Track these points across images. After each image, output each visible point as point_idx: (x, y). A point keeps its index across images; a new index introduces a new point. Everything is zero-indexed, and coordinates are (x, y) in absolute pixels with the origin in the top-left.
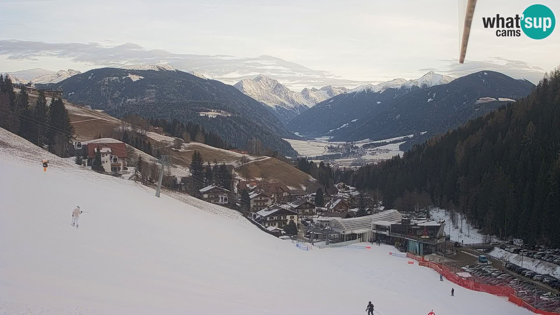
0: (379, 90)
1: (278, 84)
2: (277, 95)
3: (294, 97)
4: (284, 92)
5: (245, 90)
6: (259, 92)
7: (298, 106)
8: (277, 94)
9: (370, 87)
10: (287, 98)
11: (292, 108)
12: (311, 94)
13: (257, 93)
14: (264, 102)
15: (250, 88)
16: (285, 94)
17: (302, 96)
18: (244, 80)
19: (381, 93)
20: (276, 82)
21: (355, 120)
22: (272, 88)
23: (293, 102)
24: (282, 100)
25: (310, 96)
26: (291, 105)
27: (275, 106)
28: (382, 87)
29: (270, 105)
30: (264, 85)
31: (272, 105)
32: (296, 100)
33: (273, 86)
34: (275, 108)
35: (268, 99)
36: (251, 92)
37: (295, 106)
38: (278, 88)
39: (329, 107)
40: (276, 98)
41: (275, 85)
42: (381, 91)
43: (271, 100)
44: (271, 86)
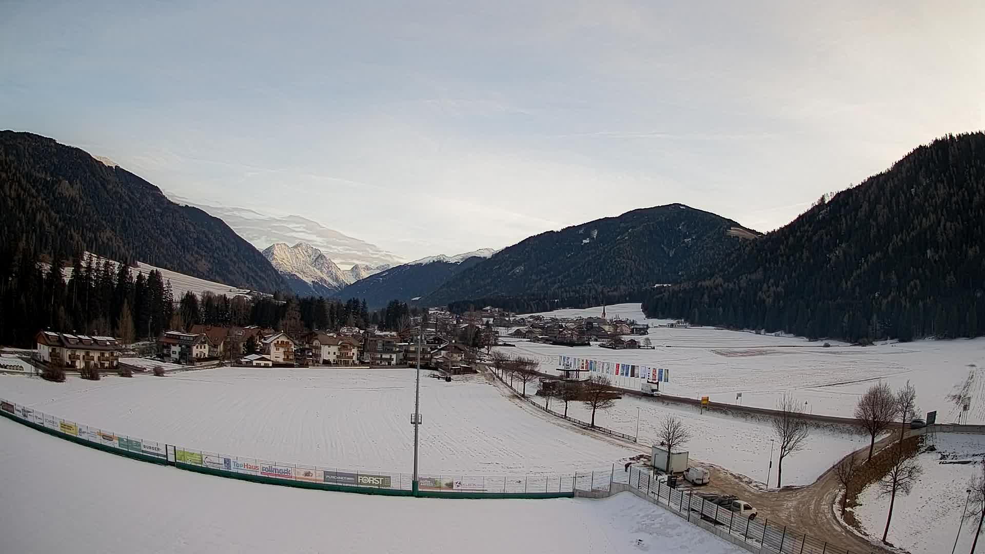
0: (457, 261)
1: (320, 255)
2: (318, 269)
3: (339, 273)
4: (327, 265)
5: (275, 257)
6: (294, 262)
7: (343, 285)
8: (318, 267)
9: (442, 259)
10: (330, 274)
11: (335, 287)
12: (362, 273)
13: (291, 262)
14: (297, 274)
15: (284, 255)
16: (329, 268)
17: (351, 274)
18: (277, 244)
19: (459, 264)
20: (319, 252)
21: (417, 298)
22: (313, 259)
23: (337, 280)
24: (322, 276)
25: (361, 276)
26: (335, 283)
27: (312, 281)
28: (461, 258)
29: (305, 279)
30: (303, 255)
31: (308, 280)
32: (342, 278)
33: (315, 256)
34: (311, 284)
35: (304, 273)
36: (283, 260)
37: (340, 285)
38: (319, 259)
39: (379, 281)
40: (315, 271)
41: (317, 255)
42: (459, 262)
43: (308, 274)
44: (312, 257)
